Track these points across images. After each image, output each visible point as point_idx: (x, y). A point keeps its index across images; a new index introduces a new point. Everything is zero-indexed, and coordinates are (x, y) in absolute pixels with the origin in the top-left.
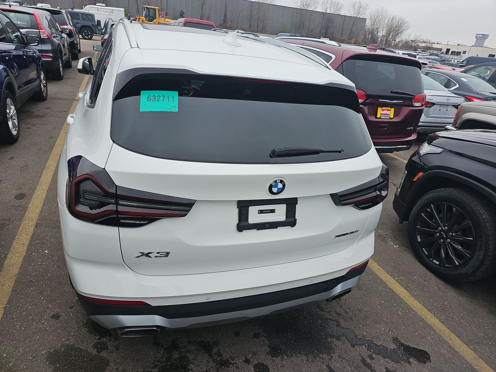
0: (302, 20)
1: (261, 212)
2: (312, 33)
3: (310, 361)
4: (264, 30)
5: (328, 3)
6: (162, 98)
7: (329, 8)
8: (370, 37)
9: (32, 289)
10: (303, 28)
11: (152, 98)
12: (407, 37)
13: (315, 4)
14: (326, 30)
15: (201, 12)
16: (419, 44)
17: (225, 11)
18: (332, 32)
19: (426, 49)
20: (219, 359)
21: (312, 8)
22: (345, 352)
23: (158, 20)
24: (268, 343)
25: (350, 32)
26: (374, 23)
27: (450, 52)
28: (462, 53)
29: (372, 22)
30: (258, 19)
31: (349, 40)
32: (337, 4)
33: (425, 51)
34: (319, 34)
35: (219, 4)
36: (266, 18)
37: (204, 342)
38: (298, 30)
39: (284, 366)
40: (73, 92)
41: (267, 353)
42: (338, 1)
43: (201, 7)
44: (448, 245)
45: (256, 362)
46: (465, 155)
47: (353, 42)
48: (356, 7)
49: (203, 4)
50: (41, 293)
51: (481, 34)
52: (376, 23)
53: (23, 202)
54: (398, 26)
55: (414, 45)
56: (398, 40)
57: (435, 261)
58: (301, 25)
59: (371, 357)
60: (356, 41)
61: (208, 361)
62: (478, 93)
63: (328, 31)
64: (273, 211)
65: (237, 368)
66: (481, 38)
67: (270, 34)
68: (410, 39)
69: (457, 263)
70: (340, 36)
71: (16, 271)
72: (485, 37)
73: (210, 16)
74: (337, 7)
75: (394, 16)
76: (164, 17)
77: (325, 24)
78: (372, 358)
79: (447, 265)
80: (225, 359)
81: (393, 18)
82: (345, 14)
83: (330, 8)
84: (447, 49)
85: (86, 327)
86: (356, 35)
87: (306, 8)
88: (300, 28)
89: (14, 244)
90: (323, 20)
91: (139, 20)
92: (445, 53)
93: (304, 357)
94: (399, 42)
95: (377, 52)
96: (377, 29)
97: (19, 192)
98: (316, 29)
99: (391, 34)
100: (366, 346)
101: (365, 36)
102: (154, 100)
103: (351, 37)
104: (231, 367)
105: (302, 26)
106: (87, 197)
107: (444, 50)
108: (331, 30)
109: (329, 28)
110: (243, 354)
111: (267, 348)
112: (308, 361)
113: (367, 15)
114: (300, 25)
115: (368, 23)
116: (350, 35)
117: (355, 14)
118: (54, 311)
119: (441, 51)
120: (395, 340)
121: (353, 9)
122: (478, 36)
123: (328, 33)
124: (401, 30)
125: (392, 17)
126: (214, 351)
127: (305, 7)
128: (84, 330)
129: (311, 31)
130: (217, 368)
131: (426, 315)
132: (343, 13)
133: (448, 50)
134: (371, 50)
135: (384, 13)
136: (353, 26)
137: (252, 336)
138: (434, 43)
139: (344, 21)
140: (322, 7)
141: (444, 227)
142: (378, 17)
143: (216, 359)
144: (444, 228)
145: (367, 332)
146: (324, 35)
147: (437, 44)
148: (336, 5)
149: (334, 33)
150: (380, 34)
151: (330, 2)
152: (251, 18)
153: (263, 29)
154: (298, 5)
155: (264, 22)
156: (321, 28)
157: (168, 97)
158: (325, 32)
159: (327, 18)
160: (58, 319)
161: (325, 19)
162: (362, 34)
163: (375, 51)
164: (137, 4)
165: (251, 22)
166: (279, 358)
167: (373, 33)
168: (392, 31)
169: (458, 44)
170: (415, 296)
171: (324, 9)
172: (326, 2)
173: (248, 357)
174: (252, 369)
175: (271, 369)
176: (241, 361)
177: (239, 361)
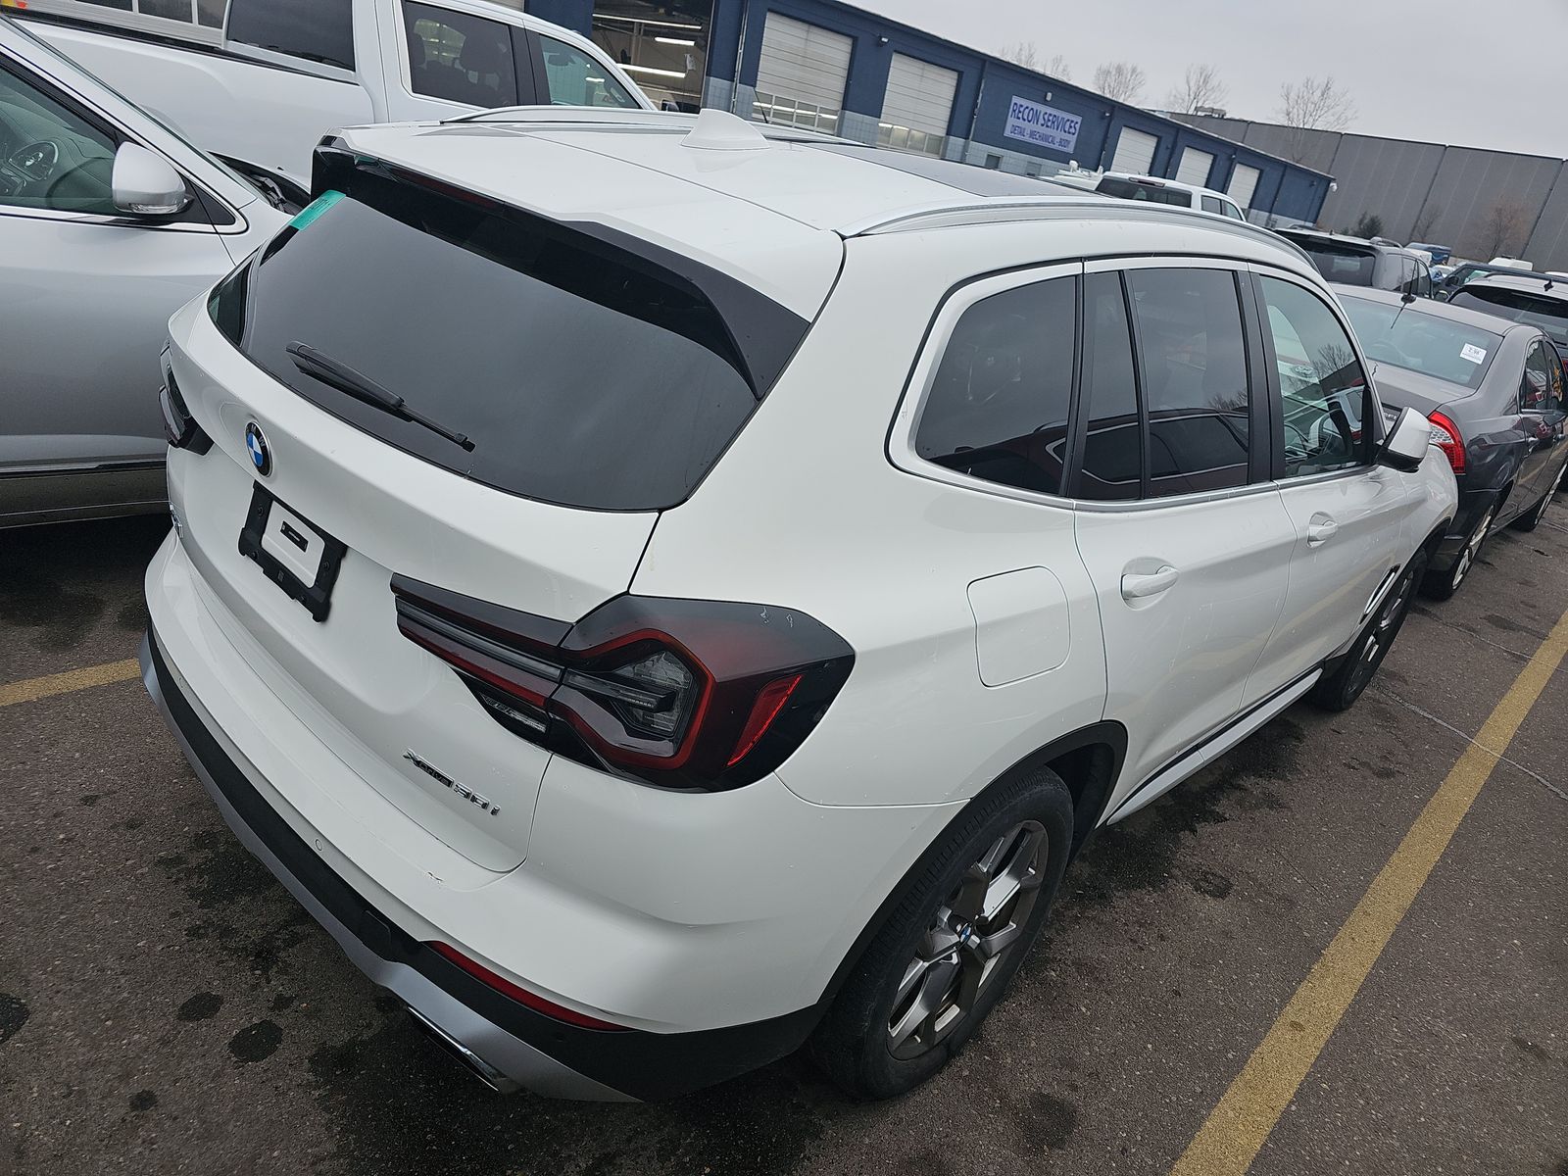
1: (287, 529)
3: (320, 1167)
20: (279, 943)
24: (365, 1038)
39: (281, 1094)
41: (325, 1044)
45: (281, 1022)
61: (264, 926)
65: (255, 987)
80: (280, 955)
93: (330, 1147)
104: (254, 974)
111: (345, 1038)
112: (320, 1160)
130: (245, 948)
143: (277, 939)
166: (310, 1076)
173: (296, 1003)
174: (255, 1021)
175: (263, 1064)
176: (280, 989)
177: (278, 985)
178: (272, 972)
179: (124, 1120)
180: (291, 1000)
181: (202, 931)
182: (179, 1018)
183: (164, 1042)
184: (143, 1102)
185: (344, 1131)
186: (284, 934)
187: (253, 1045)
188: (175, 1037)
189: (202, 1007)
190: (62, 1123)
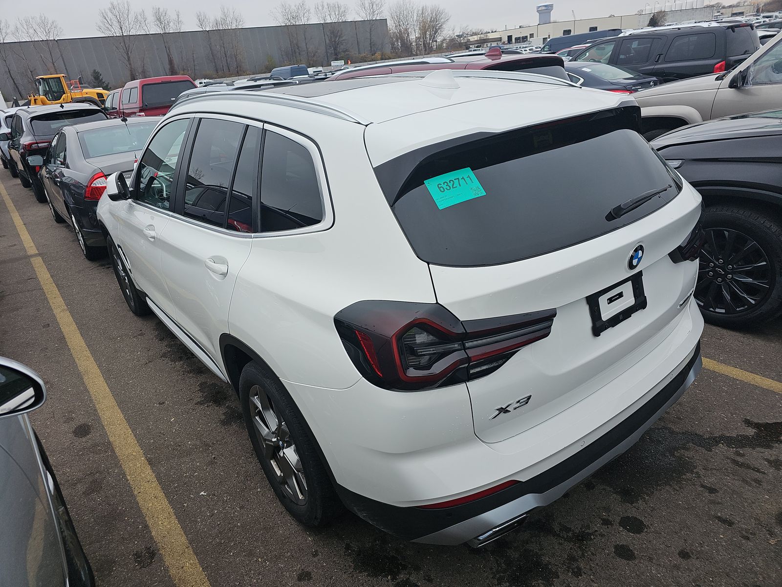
0: (295, 42)
1: (611, 300)
2: (315, 59)
3: (678, 489)
4: (240, 70)
5: (324, 8)
6: (456, 182)
7: (328, 16)
8: (399, 44)
9: (232, 554)
10: (300, 54)
11: (445, 186)
12: (451, 32)
13: (305, 14)
14: (335, 49)
15: (128, 65)
16: (470, 38)
17: (168, 55)
18: (345, 50)
19: (481, 43)
20: (570, 534)
21: (303, 21)
22: (707, 460)
23: (69, 95)
24: (611, 489)
25: (370, 44)
26: (399, 22)
27: (513, 40)
28: (529, 37)
29: (395, 22)
30: (226, 57)
31: (372, 55)
32: (338, 7)
33: (481, 46)
34: (326, 57)
35: (155, 46)
36: (238, 51)
37: (533, 522)
38: (293, 59)
39: (653, 509)
40: (15, 245)
41: (621, 501)
42: (337, 3)
43: (126, 57)
44: (731, 282)
45: (618, 519)
46: (724, 159)
47: (379, 57)
48: (367, 5)
49: (128, 52)
50: (251, 554)
51: (544, 6)
52: (401, 23)
53: (93, 437)
54: (433, 19)
55: (463, 41)
56: (439, 39)
57: (718, 310)
58: (295, 51)
59: (738, 454)
60: (382, 56)
61: (561, 544)
62: (612, 84)
63: (338, 49)
64: (620, 295)
65: (602, 535)
66: (545, 11)
67: (251, 73)
68: (456, 34)
69: (753, 302)
70: (358, 53)
71: (184, 539)
72: (548, 8)
73: (145, 68)
74: (339, 12)
75: (423, 7)
76: (78, 87)
77: (329, 40)
78: (743, 455)
79: (738, 309)
80: (578, 532)
81: (422, 10)
82: (355, 18)
83: (330, 15)
84: (508, 36)
85: (360, 572)
86: (380, 46)
87: (294, 23)
88: (294, 54)
89: (141, 503)
90: (326, 35)
91: (35, 102)
92: (507, 42)
93: (668, 488)
94: (442, 42)
95: (502, 58)
96: (406, 30)
97: (74, 425)
98: (319, 51)
99: (428, 33)
100: (722, 444)
101: (393, 44)
102: (448, 188)
103: (374, 50)
104: (594, 538)
105: (297, 50)
106: (421, 352)
107: (505, 39)
108: (342, 47)
109: (338, 45)
110: (594, 515)
111: (615, 495)
112: (675, 489)
113: (385, 13)
114: (293, 51)
115: (390, 24)
116: (371, 47)
117: (368, 16)
118: (296, 570)
119: (501, 41)
120: (748, 423)
121: (363, 9)
122: (540, 9)
123: (339, 52)
124: (440, 25)
125: (420, 8)
126: (556, 528)
127: (292, 21)
128: (363, 577)
129: (313, 55)
130: (579, 547)
131: (754, 379)
132: (350, 19)
133: (510, 38)
134: (494, 58)
135: (408, 5)
136: (371, 34)
137: (585, 489)
138: (489, 33)
139: (356, 29)
140: (317, 16)
141: (718, 261)
142: (402, 12)
143: (567, 536)
144: (717, 263)
145: (709, 427)
146: (335, 57)
147: (492, 32)
148: (337, 9)
149: (347, 51)
150: (413, 37)
151: (326, 6)
152: (213, 56)
153: (239, 68)
154: (280, 20)
155: (236, 58)
156: (326, 48)
157: (463, 178)
158: (333, 52)
159: (330, 30)
160: (311, 578)
161: (328, 33)
162: (387, 42)
163: (498, 57)
164: (12, 77)
165: (215, 62)
166: (640, 502)
167: (402, 36)
168: (428, 29)
169: (520, 26)
170: (723, 362)
171: (321, 19)
172: (320, 8)
173: (604, 517)
174: (621, 529)
175: (643, 519)
176: (599, 525)
177: (597, 526)
178: (590, 531)
179: (697, 558)
180: (603, 520)
181: (576, 570)
182: (635, 558)
183: (651, 559)
184: (684, 555)
185: (658, 485)
186: (564, 534)
187: (635, 526)
188: (646, 556)
189: (624, 552)
190: (712, 581)
